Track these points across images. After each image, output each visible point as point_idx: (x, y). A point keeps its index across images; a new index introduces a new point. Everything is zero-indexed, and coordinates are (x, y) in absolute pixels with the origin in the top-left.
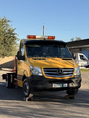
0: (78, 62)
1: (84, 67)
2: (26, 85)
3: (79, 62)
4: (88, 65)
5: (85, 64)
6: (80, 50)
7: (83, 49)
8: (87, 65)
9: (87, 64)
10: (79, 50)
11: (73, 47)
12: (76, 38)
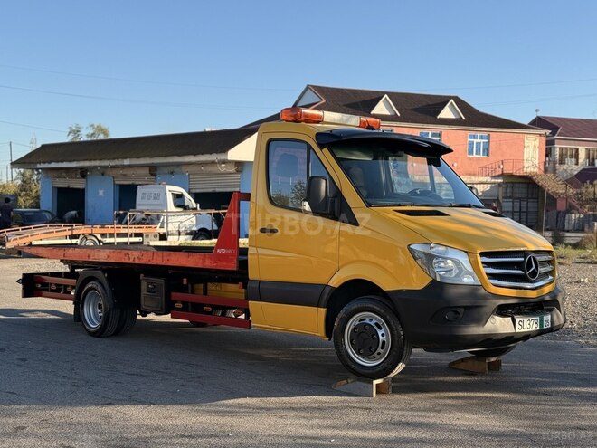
0: (167, 216)
1: (187, 234)
2: (373, 323)
3: (169, 218)
4: (200, 227)
5: (188, 223)
6: (152, 175)
7: (166, 170)
8: (195, 228)
9: (197, 225)
10: (147, 171)
11: (127, 162)
12: (92, 125)
